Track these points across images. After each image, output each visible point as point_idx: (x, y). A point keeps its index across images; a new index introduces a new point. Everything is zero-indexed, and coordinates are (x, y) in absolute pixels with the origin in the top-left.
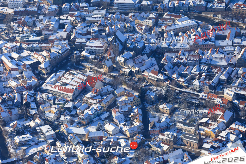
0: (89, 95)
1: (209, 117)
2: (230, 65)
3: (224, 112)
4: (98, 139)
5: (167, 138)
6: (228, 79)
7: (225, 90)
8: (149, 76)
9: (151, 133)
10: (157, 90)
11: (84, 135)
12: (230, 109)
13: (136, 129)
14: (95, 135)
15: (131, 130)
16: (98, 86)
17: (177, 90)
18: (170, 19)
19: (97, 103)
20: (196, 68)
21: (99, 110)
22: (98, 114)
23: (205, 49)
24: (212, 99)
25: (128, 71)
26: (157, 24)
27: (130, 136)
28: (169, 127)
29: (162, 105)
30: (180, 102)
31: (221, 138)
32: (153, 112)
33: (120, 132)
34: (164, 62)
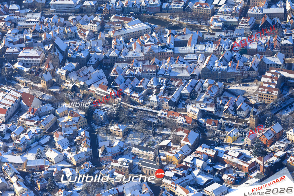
0: (24, 116)
1: (170, 139)
2: (193, 76)
3: (189, 133)
4: (38, 169)
5: (122, 166)
6: (191, 93)
7: (188, 106)
8: (97, 91)
9: (102, 161)
10: (106, 109)
11: (21, 164)
12: (195, 129)
13: (83, 156)
14: (34, 164)
15: (78, 158)
16: (36, 104)
17: (131, 107)
18: (119, 22)
19: (34, 125)
20: (152, 81)
21: (38, 133)
22: (36, 139)
23: (162, 57)
24: (173, 117)
25: (71, 85)
26: (102, 29)
27: (77, 164)
28: (123, 152)
29: (114, 126)
30: (135, 122)
31: (186, 164)
32: (103, 135)
33: (64, 160)
34: (113, 74)
